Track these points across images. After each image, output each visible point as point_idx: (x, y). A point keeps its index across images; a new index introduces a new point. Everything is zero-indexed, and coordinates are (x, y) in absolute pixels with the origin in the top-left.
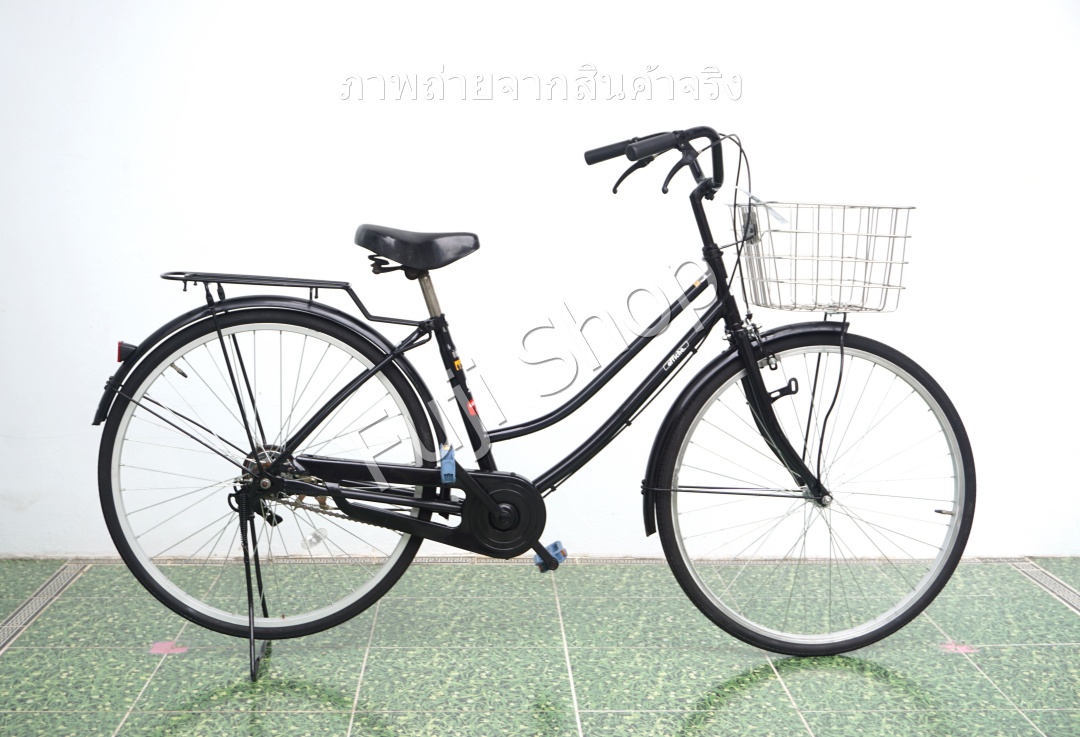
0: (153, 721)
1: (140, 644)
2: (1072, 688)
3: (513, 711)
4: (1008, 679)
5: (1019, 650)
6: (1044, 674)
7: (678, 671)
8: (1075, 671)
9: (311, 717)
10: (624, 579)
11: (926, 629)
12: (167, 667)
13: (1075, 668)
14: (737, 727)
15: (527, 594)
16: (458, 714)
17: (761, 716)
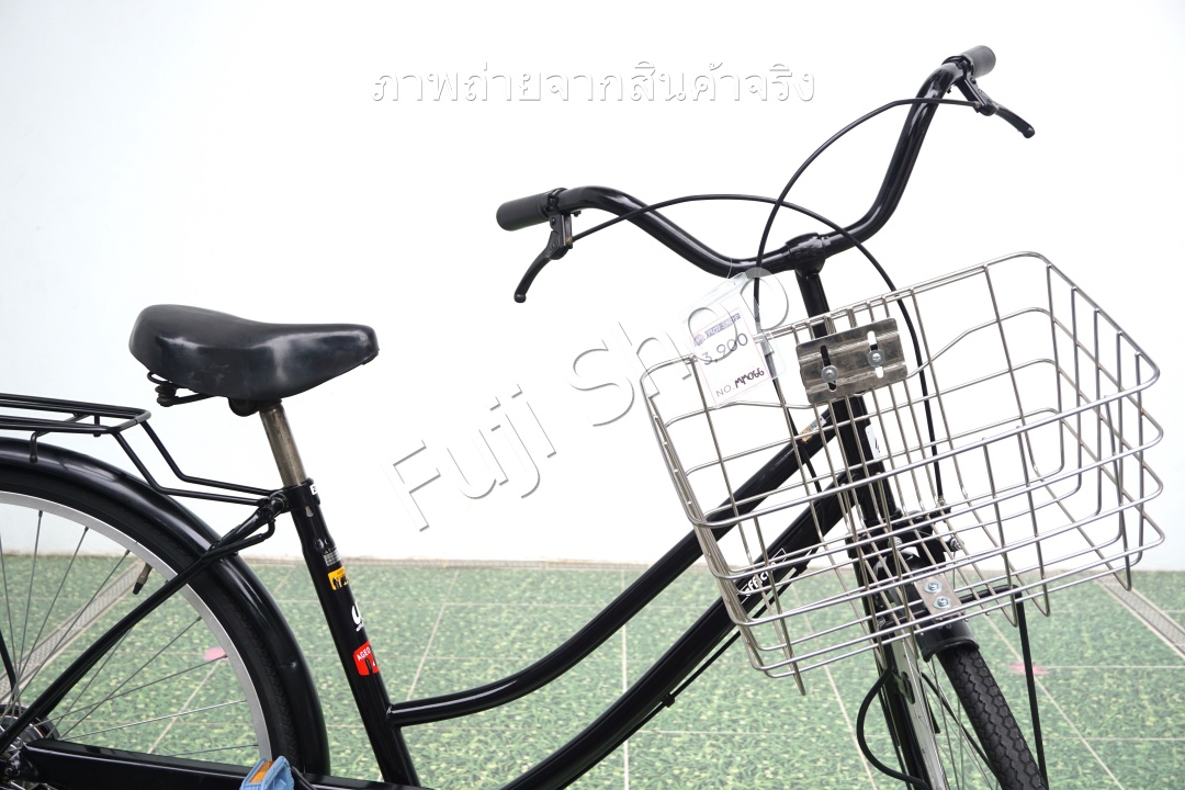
0: (194, 733)
1: (195, 650)
2: (1140, 716)
3: (560, 730)
4: (1076, 704)
5: (1091, 673)
6: (1114, 699)
7: (735, 689)
8: (1146, 697)
9: (354, 732)
10: (695, 588)
11: (997, 647)
12: (218, 675)
13: (1147, 693)
14: (787, 752)
15: (593, 603)
16: (503, 732)
17: (814, 740)
